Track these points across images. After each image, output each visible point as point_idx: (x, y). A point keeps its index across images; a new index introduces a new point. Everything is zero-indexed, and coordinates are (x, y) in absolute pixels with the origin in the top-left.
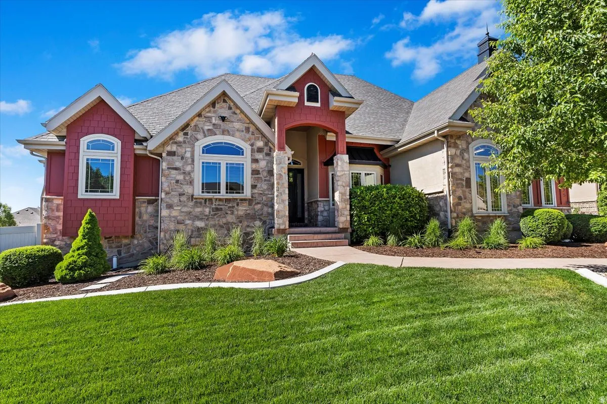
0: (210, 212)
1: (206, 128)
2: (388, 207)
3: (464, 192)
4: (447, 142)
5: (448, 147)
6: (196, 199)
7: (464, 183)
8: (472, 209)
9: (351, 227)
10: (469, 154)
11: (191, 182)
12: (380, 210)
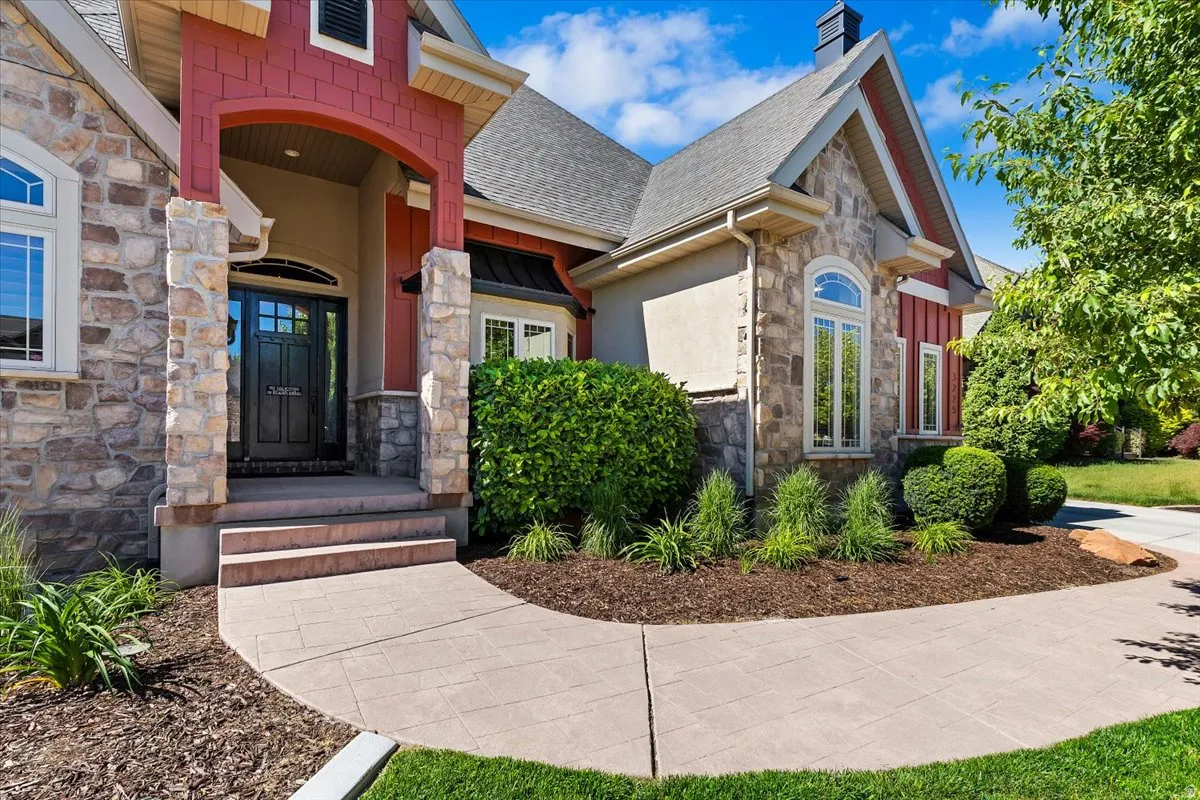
2: (588, 430)
3: (786, 393)
4: (757, 250)
5: (757, 264)
7: (789, 370)
8: (802, 442)
9: (471, 488)
10: (802, 293)
12: (564, 440)
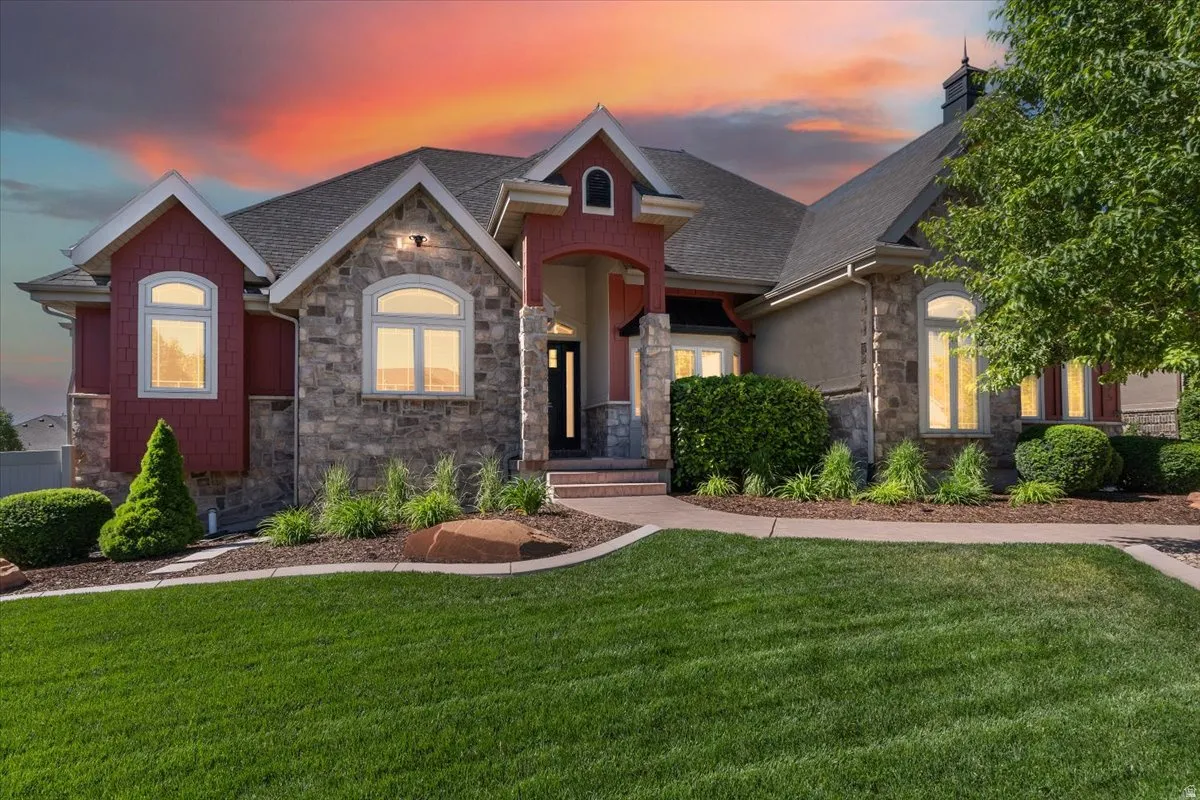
0: (394, 425)
1: (384, 259)
2: (747, 419)
3: (902, 390)
5: (873, 297)
6: (367, 400)
7: (904, 372)
8: (918, 425)
9: (672, 457)
10: (916, 314)
11: (355, 368)
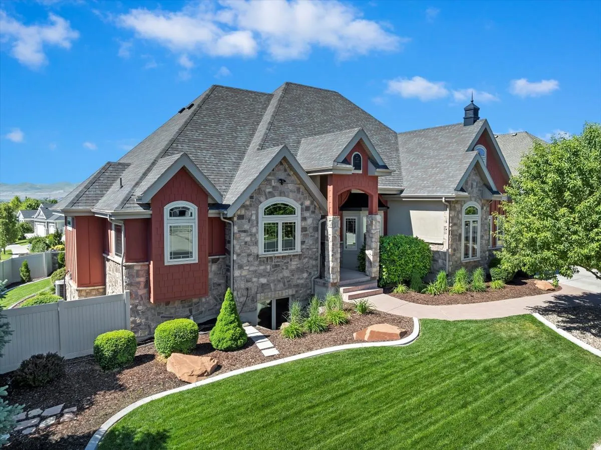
0: (270, 268)
1: (268, 190)
3: (457, 244)
4: (450, 206)
5: (450, 210)
6: (260, 258)
8: (461, 257)
11: (256, 243)
